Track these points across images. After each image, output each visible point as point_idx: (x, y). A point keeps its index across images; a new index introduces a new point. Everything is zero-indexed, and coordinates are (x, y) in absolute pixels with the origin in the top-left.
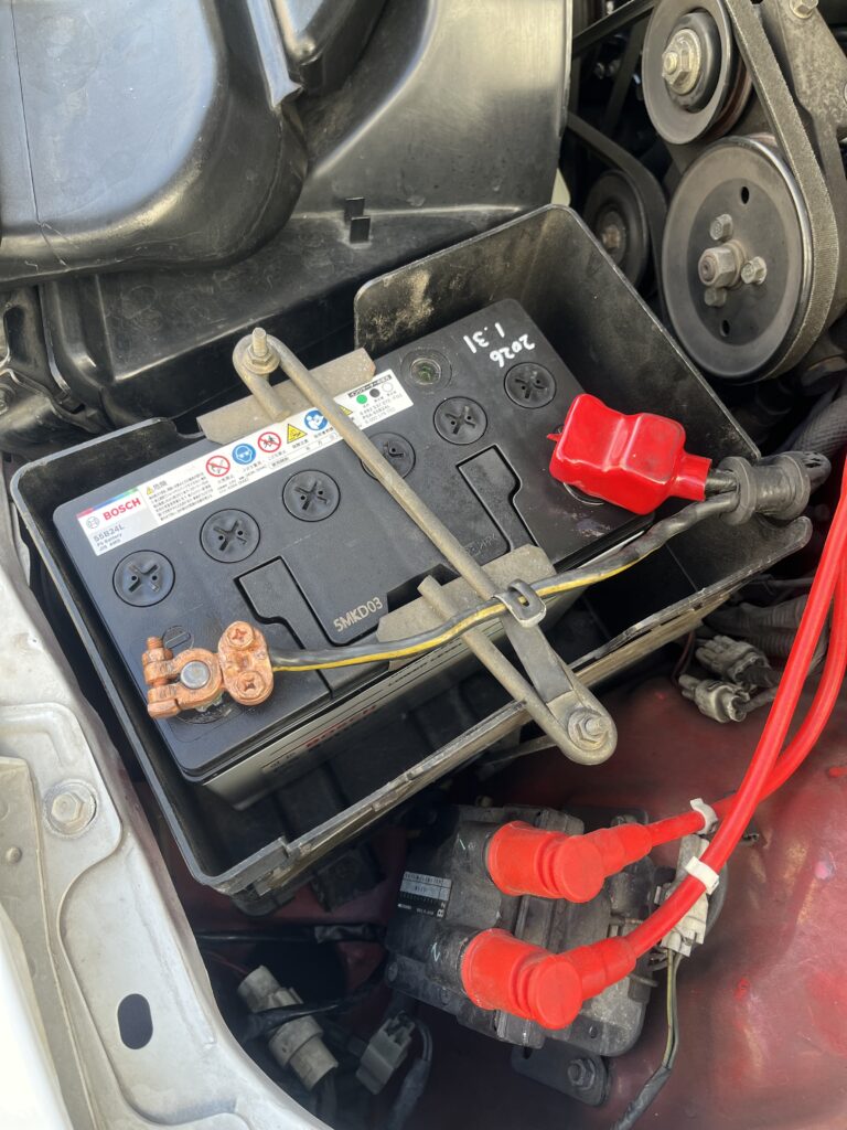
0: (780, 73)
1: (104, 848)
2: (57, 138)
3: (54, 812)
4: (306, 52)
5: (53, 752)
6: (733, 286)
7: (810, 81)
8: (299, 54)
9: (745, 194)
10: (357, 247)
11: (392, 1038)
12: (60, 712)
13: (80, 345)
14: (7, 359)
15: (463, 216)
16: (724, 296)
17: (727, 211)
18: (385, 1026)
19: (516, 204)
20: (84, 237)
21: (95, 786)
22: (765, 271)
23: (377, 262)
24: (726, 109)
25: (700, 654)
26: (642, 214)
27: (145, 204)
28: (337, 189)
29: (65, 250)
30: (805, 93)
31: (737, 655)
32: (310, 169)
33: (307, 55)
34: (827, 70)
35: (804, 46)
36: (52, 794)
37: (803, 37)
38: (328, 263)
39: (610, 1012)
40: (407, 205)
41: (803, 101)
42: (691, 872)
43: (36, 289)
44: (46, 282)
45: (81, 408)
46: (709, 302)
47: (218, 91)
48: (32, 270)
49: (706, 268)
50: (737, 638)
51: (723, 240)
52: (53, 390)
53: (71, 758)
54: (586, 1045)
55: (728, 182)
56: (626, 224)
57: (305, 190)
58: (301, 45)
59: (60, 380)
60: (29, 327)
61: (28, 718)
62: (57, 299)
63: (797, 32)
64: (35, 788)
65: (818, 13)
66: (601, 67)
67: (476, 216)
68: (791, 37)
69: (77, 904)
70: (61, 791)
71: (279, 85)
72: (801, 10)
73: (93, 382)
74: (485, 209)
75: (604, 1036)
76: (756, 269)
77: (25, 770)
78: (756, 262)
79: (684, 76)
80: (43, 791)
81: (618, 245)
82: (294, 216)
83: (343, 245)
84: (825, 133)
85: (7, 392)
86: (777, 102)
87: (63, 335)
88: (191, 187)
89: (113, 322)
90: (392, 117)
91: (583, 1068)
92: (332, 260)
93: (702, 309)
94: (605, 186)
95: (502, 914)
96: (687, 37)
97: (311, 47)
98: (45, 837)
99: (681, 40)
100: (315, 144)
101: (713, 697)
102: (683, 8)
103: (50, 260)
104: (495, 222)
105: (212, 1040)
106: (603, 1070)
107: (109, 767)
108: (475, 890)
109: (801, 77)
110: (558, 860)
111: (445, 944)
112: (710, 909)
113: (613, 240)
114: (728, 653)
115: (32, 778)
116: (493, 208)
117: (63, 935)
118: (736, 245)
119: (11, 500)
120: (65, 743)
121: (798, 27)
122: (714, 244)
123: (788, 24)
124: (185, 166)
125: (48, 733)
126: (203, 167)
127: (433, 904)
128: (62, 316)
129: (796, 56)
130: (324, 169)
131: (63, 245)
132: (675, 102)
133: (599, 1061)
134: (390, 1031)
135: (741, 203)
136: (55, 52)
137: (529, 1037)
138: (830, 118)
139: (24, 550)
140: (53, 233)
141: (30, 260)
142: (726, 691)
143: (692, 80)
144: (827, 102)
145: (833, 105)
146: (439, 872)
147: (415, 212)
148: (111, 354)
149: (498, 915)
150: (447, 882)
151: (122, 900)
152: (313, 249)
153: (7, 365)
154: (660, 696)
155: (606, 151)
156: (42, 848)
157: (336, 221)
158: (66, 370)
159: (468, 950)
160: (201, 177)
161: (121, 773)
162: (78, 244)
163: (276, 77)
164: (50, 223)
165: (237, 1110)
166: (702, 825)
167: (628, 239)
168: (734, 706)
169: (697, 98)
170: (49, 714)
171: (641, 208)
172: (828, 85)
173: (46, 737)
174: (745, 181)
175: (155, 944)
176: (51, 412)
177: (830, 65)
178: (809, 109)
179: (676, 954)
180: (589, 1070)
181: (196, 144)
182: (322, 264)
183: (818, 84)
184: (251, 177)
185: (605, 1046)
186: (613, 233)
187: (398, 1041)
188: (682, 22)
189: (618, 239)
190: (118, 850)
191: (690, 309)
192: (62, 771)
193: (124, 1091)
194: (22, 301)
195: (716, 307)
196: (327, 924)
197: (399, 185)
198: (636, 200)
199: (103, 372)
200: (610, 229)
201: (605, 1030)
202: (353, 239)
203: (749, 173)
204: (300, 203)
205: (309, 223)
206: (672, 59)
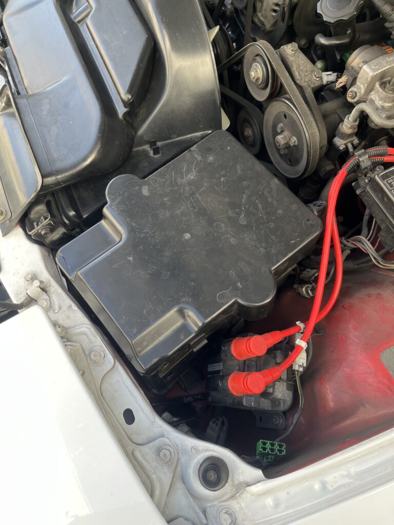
0: (288, 74)
1: (109, 366)
2: (53, 143)
3: (92, 357)
4: (128, 99)
5: (88, 340)
6: (288, 146)
7: (300, 75)
8: (126, 100)
9: (285, 117)
10: (156, 156)
11: (215, 424)
12: (87, 327)
13: (70, 208)
14: (49, 218)
15: (191, 138)
16: (286, 150)
17: (281, 122)
18: (212, 421)
19: (209, 130)
20: (67, 174)
21: (103, 348)
22: (297, 141)
23: (164, 160)
24: (274, 88)
25: (301, 276)
26: (256, 123)
27: (85, 159)
28: (146, 138)
29: (62, 179)
30: (298, 79)
31: (312, 274)
32: (136, 133)
33: (129, 100)
34: (305, 69)
35: (296, 63)
36: (90, 353)
37: (294, 59)
38: (147, 164)
39: (281, 395)
40: (171, 138)
41: (298, 82)
42: (298, 344)
43: (53, 194)
44: (56, 191)
45: (74, 229)
46: (282, 153)
47: (102, 118)
48: (53, 187)
49: (278, 142)
50: (312, 269)
51: (282, 132)
52: (64, 225)
53: (94, 341)
54: (277, 409)
55: (279, 113)
56: (252, 127)
57: (135, 140)
58: (127, 97)
59: (67, 222)
60: (54, 206)
61: (78, 331)
62: (60, 195)
63: (292, 58)
64: (84, 352)
65: (299, 50)
66: (236, 67)
67: (196, 137)
68: (290, 60)
69: (105, 385)
70: (92, 351)
71: (121, 110)
72: (292, 50)
73: (76, 220)
74: (198, 134)
75: (281, 404)
76: (294, 140)
77: (80, 346)
78: (293, 139)
79: (258, 79)
80: (87, 353)
81: (251, 134)
82: (133, 150)
83: (151, 157)
84: (308, 91)
85: (50, 228)
86: (288, 85)
87: (64, 206)
88: (99, 151)
89: (79, 198)
90: (160, 111)
91: (278, 418)
92: (148, 163)
93: (281, 156)
94: (242, 115)
95: (239, 367)
96: (256, 65)
97: (130, 97)
98: (91, 367)
99: (255, 67)
100: (136, 124)
101: (304, 289)
102: (253, 55)
103: (58, 183)
104: (202, 137)
105: (153, 417)
106: (284, 418)
107: (106, 342)
108: (230, 363)
109: (296, 74)
110: (251, 344)
111: (223, 380)
112: (307, 356)
113: (248, 133)
114: (309, 274)
115: (83, 349)
116: (202, 133)
117: (102, 394)
118: (286, 133)
119: (56, 264)
120: (91, 337)
121: (292, 56)
122: (279, 134)
123: (289, 56)
124: (96, 144)
125: (85, 334)
126: (101, 144)
127: (219, 372)
128: (64, 201)
129: (293, 67)
130: (141, 131)
131: (61, 178)
132: (257, 87)
133: (282, 414)
134: (213, 423)
135: (284, 119)
136: (45, 113)
137: (254, 404)
138: (309, 86)
139: (64, 279)
140: (58, 175)
141: (52, 185)
142: (308, 287)
143: (261, 80)
144: (307, 80)
145: (309, 81)
146: (219, 361)
147: (174, 140)
148: (80, 209)
149: (238, 368)
150: (222, 364)
151: (118, 381)
152: (141, 160)
153: (50, 220)
154: (289, 294)
155: (241, 102)
156: (90, 369)
157: (148, 148)
158: (68, 217)
159: (229, 379)
160: (101, 147)
161: (110, 344)
162: (66, 176)
163: (119, 107)
164: (56, 171)
165: (165, 436)
166: (301, 330)
167: (253, 132)
168: (311, 291)
169: (264, 85)
170: (84, 329)
171: (256, 121)
172: (306, 74)
173: (84, 336)
174: (284, 112)
175: (131, 393)
176: (65, 232)
177: (306, 67)
178: (301, 84)
179: (298, 371)
180: (279, 417)
181: (98, 136)
182: (145, 165)
183: (303, 75)
184: (117, 143)
185: (283, 407)
186: (248, 131)
187: (217, 425)
188: (254, 60)
189: (250, 132)
190: (114, 366)
191: (278, 156)
192: (92, 345)
193: (129, 438)
194: (50, 198)
195: (285, 155)
196: (188, 396)
197: (167, 132)
198: (253, 118)
199: (79, 215)
200: (247, 129)
201: (282, 402)
202: (155, 154)
203: (284, 109)
204: (134, 145)
205: (138, 151)
206: (253, 74)
